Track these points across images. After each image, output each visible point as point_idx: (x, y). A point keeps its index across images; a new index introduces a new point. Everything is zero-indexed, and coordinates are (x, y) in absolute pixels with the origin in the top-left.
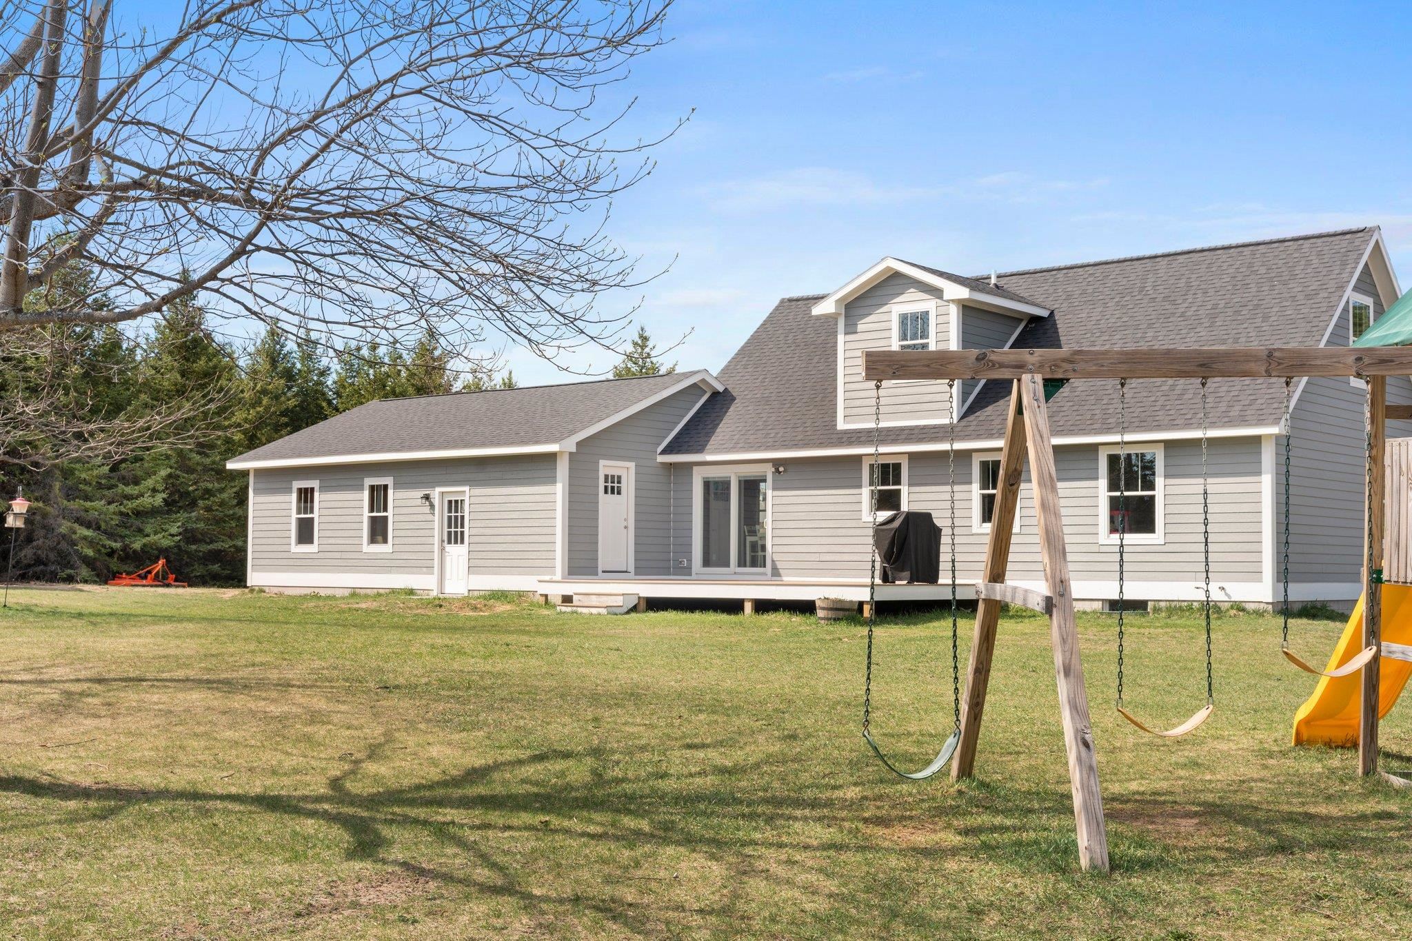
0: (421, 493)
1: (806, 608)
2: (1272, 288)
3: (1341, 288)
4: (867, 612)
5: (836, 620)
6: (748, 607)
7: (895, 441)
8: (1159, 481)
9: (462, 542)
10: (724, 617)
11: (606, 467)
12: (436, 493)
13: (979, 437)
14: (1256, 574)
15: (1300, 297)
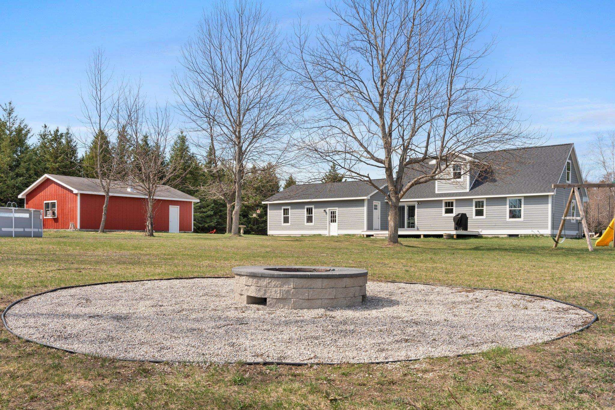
0: (323, 210)
1: (440, 236)
2: (548, 158)
3: (566, 159)
4: (455, 237)
5: (449, 238)
6: (422, 236)
7: (453, 196)
8: (523, 206)
9: (335, 222)
10: (415, 239)
11: (375, 203)
12: (327, 210)
13: (476, 195)
14: (547, 228)
15: (555, 161)
